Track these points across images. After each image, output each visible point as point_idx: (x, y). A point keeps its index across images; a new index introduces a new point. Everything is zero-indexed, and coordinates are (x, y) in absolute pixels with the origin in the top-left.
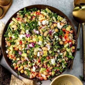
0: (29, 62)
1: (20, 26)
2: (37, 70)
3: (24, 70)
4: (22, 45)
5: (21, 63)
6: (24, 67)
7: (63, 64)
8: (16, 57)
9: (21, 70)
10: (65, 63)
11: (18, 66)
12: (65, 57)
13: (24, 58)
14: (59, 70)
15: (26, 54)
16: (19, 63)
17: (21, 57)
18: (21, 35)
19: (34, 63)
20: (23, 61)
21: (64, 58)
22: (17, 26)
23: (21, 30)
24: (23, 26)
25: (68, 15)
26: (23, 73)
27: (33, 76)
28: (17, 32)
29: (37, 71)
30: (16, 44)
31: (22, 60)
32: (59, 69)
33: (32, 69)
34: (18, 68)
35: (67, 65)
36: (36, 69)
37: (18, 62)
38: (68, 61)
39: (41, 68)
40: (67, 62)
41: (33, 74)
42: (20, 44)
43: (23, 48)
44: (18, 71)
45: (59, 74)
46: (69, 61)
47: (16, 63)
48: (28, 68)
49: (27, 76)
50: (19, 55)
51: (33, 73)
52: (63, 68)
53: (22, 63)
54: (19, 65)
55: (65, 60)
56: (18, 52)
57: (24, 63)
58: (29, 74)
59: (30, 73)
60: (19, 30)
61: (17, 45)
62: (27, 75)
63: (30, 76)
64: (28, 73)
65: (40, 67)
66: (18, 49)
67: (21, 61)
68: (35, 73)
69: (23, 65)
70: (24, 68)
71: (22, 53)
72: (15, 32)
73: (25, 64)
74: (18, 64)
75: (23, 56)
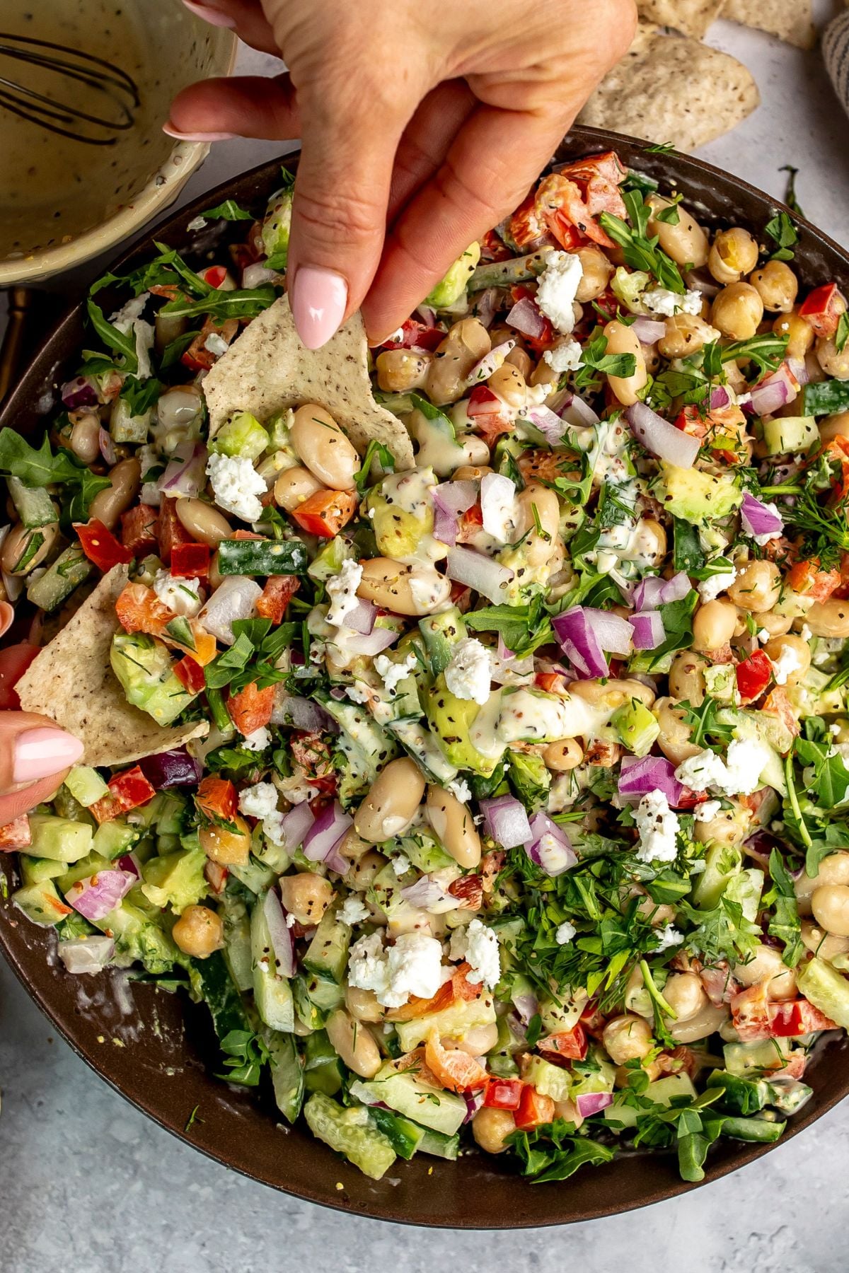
0: (632, 387)
1: (766, 915)
2: (517, 269)
3: (704, 273)
4: (736, 643)
5: (751, 374)
6: (709, 317)
7: (144, 370)
8: (817, 466)
9: (747, 278)
10: (105, 383)
11: (800, 335)
12: (110, 457)
13: (707, 450)
14: (199, 280)
15: (677, 508)
16: (781, 374)
17: (744, 459)
18: (748, 786)
19: (569, 381)
20: (724, 400)
21: (131, 448)
22: (807, 918)
23: (748, 863)
24: (723, 918)
25: (60, 1069)
26: (727, 227)
27: (572, 188)
28: (811, 822)
29: (511, 254)
30: (822, 658)
31: (731, 425)
32: (197, 296)
33: (594, 285)
34: (787, 304)
35: (89, 354)
36: (528, 288)
37: (794, 389)
38: (63, 411)
39: (462, 307)
40: (89, 398)
41: (579, 213)
42: (770, 650)
43: (723, 595)
44: (793, 266)
45: (198, 223)
46: (46, 402)
47: (828, 378)
48: (648, 299)
49: (665, 191)
50: (779, 500)
51: (574, 230)
52: (136, 306)
53: (730, 370)
54: (785, 354)
55: (107, 424)
56: (789, 532)
57: (711, 372)
58: (630, 223)
59: (620, 231)
60: (774, 858)
61: (807, 633)
62: (657, 204)
63: (626, 187)
64: (651, 231)
65: (475, 312)
66: (788, 575)
67: (746, 409)
68: (550, 238)
69: (728, 340)
70: (709, 300)
71: (735, 526)
72: (832, 832)
73: (687, 359)
74: (797, 364)
75: (727, 480)
